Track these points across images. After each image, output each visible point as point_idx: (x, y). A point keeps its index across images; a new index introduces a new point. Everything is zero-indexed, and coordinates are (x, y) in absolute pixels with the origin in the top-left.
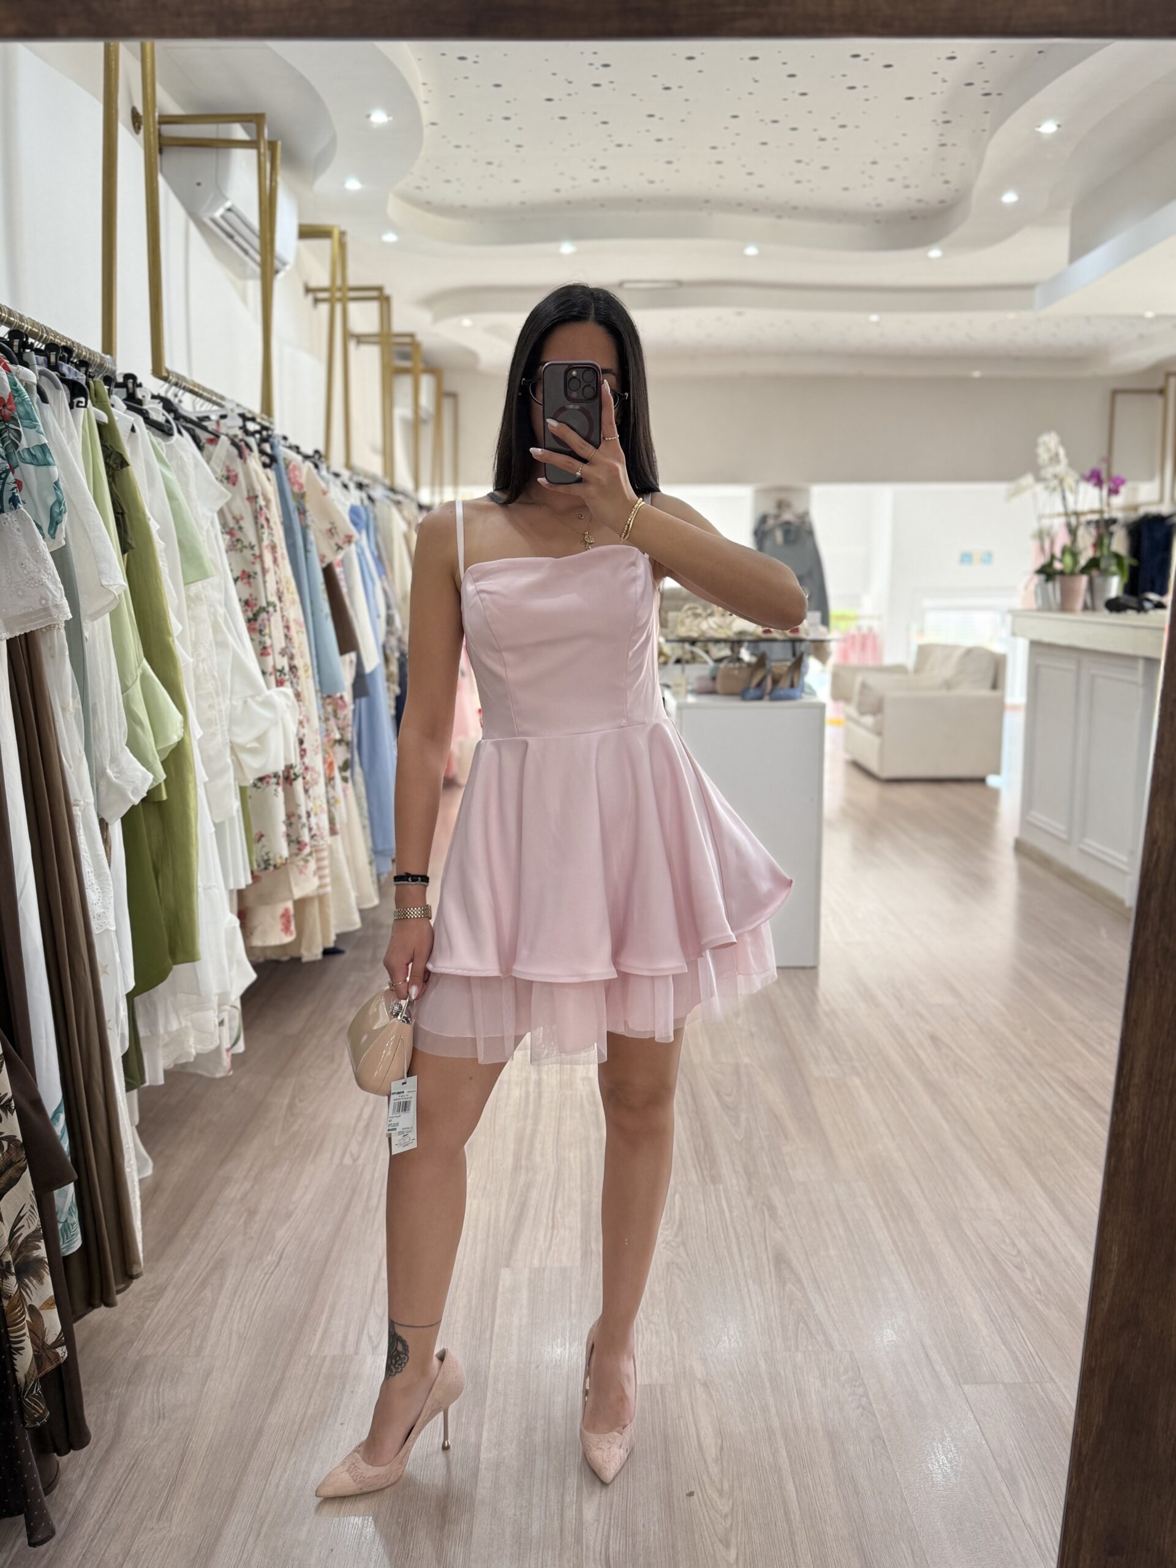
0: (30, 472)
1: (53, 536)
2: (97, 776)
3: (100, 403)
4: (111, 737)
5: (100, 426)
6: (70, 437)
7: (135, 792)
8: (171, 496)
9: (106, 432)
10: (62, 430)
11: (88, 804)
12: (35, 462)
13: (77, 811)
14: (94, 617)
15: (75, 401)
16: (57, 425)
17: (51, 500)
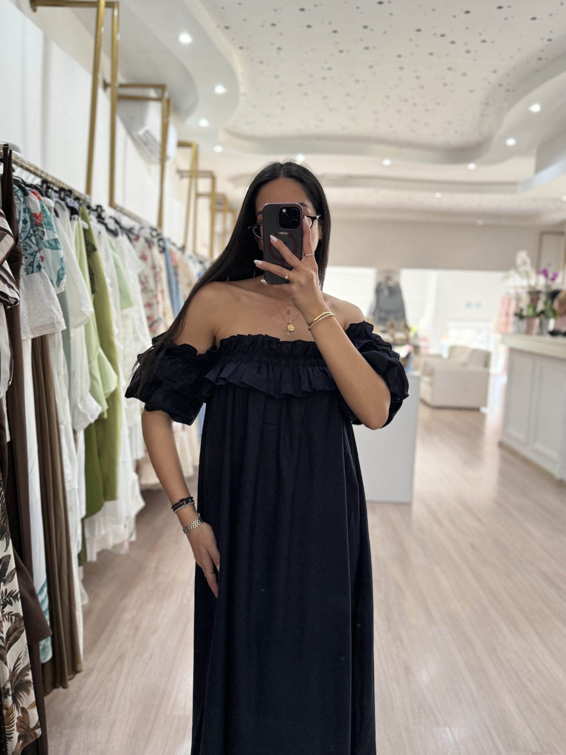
0: (48, 253)
1: (58, 286)
2: (73, 407)
3: (85, 219)
4: (81, 388)
5: (85, 230)
6: (69, 235)
7: (92, 416)
8: (117, 266)
9: (87, 233)
10: (65, 231)
11: (67, 423)
12: (51, 247)
13: (62, 427)
14: (76, 327)
15: (73, 217)
16: (63, 229)
17: (58, 267)
